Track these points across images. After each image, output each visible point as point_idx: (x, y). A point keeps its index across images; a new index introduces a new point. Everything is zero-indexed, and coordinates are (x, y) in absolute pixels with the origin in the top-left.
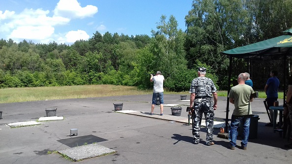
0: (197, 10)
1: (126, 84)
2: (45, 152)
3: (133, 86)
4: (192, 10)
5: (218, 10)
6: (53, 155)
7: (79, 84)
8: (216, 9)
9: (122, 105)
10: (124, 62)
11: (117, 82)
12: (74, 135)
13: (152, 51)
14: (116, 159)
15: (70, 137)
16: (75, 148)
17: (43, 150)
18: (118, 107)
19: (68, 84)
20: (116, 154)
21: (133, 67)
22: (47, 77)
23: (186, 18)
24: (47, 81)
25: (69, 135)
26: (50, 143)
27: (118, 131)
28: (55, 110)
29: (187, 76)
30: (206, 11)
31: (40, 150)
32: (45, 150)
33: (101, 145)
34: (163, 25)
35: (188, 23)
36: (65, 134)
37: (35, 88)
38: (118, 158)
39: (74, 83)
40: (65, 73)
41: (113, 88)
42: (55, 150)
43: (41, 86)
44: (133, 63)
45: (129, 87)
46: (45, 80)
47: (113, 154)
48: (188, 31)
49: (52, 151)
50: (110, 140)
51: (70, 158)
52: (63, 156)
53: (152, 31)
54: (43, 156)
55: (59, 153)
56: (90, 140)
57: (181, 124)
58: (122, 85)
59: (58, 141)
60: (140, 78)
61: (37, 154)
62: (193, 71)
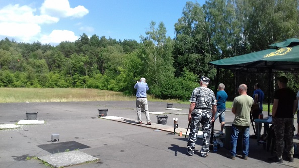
0: (187, 18)
1: (111, 89)
2: (24, 158)
3: (118, 91)
4: (182, 18)
5: (207, 19)
6: (33, 161)
7: (61, 87)
8: (205, 18)
9: (107, 111)
10: (110, 66)
11: (102, 86)
12: (55, 140)
13: (140, 57)
14: (98, 167)
15: (51, 143)
16: (57, 155)
17: (21, 155)
18: (103, 113)
19: (51, 86)
20: (99, 163)
21: (119, 72)
22: (29, 78)
23: (175, 26)
24: (29, 82)
25: (50, 140)
26: (30, 147)
27: (101, 138)
28: (36, 114)
29: (174, 84)
30: (195, 20)
31: (19, 156)
32: (24, 156)
33: (84, 152)
34: (152, 31)
35: (177, 31)
36: (46, 140)
37: (15, 89)
38: (102, 166)
39: (57, 85)
40: (48, 74)
41: (98, 93)
42: (34, 156)
43: (22, 87)
44: (120, 68)
45: (115, 92)
46: (26, 80)
47: (96, 162)
48: (176, 39)
49: (31, 157)
50: (93, 148)
51: (51, 165)
52: (43, 163)
53: (141, 37)
54: (21, 162)
55: (39, 159)
56: (72, 146)
57: (166, 133)
58: (107, 90)
59: (38, 146)
60: (126, 83)
61: (15, 159)
62: (180, 79)
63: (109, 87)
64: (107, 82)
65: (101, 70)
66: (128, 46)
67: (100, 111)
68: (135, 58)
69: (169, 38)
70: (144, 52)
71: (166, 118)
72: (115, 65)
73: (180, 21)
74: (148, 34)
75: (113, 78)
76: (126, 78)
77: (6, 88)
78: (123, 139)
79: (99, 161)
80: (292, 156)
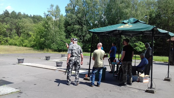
0: (73, 4)
1: (25, 46)
3: (30, 47)
4: (70, 4)
8: (83, 4)
10: (24, 31)
11: (19, 44)
13: (44, 26)
14: (20, 96)
20: (20, 93)
21: (30, 36)
23: (65, 8)
30: (77, 5)
33: (9, 86)
34: (51, 10)
35: (67, 11)
44: (30, 33)
47: (18, 92)
48: (67, 15)
57: (62, 72)
60: (35, 42)
64: (23, 41)
65: (19, 34)
66: (36, 19)
67: (19, 60)
68: (41, 27)
69: (62, 15)
70: (47, 23)
72: (27, 31)
73: (68, 5)
75: (26, 39)
76: (35, 39)
78: (35, 77)
80: (131, 82)
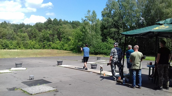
0: (109, 8)
1: (65, 50)
2: (13, 89)
3: (70, 50)
4: (106, 8)
6: (18, 91)
7: (36, 49)
8: (119, 8)
9: (62, 62)
10: (64, 36)
11: (60, 48)
12: (32, 79)
13: (82, 31)
14: (56, 94)
15: (29, 80)
16: (32, 87)
17: (12, 88)
18: (60, 63)
19: (31, 48)
20: (56, 91)
21: (70, 39)
22: (18, 44)
24: (18, 46)
26: (17, 83)
27: (59, 77)
28: (21, 64)
29: (101, 46)
30: (114, 9)
31: (11, 88)
32: (13, 88)
33: (48, 85)
34: (88, 16)
35: (103, 15)
36: (26, 79)
37: (10, 50)
38: (58, 93)
39: (34, 48)
40: (29, 42)
41: (58, 52)
42: (20, 88)
43: (14, 49)
44: (70, 37)
45: (67, 51)
46: (16, 45)
48: (103, 20)
49: (18, 89)
50: (53, 83)
51: (28, 93)
52: (24, 92)
53: (82, 19)
54: (12, 91)
55: (22, 90)
56: (41, 82)
57: (96, 74)
58: (63, 50)
59: (22, 82)
60: (74, 46)
61: (8, 90)
62: (105, 43)
63: (64, 48)
64: (63, 45)
65: (60, 38)
66: (75, 25)
67: (58, 62)
68: (79, 31)
69: (98, 19)
70: (84, 28)
71: (96, 65)
72: (67, 36)
73: (104, 10)
74: (86, 17)
75: (66, 43)
76: (73, 43)
77: (5, 50)
78: (71, 78)
79: (57, 90)
80: (168, 86)
